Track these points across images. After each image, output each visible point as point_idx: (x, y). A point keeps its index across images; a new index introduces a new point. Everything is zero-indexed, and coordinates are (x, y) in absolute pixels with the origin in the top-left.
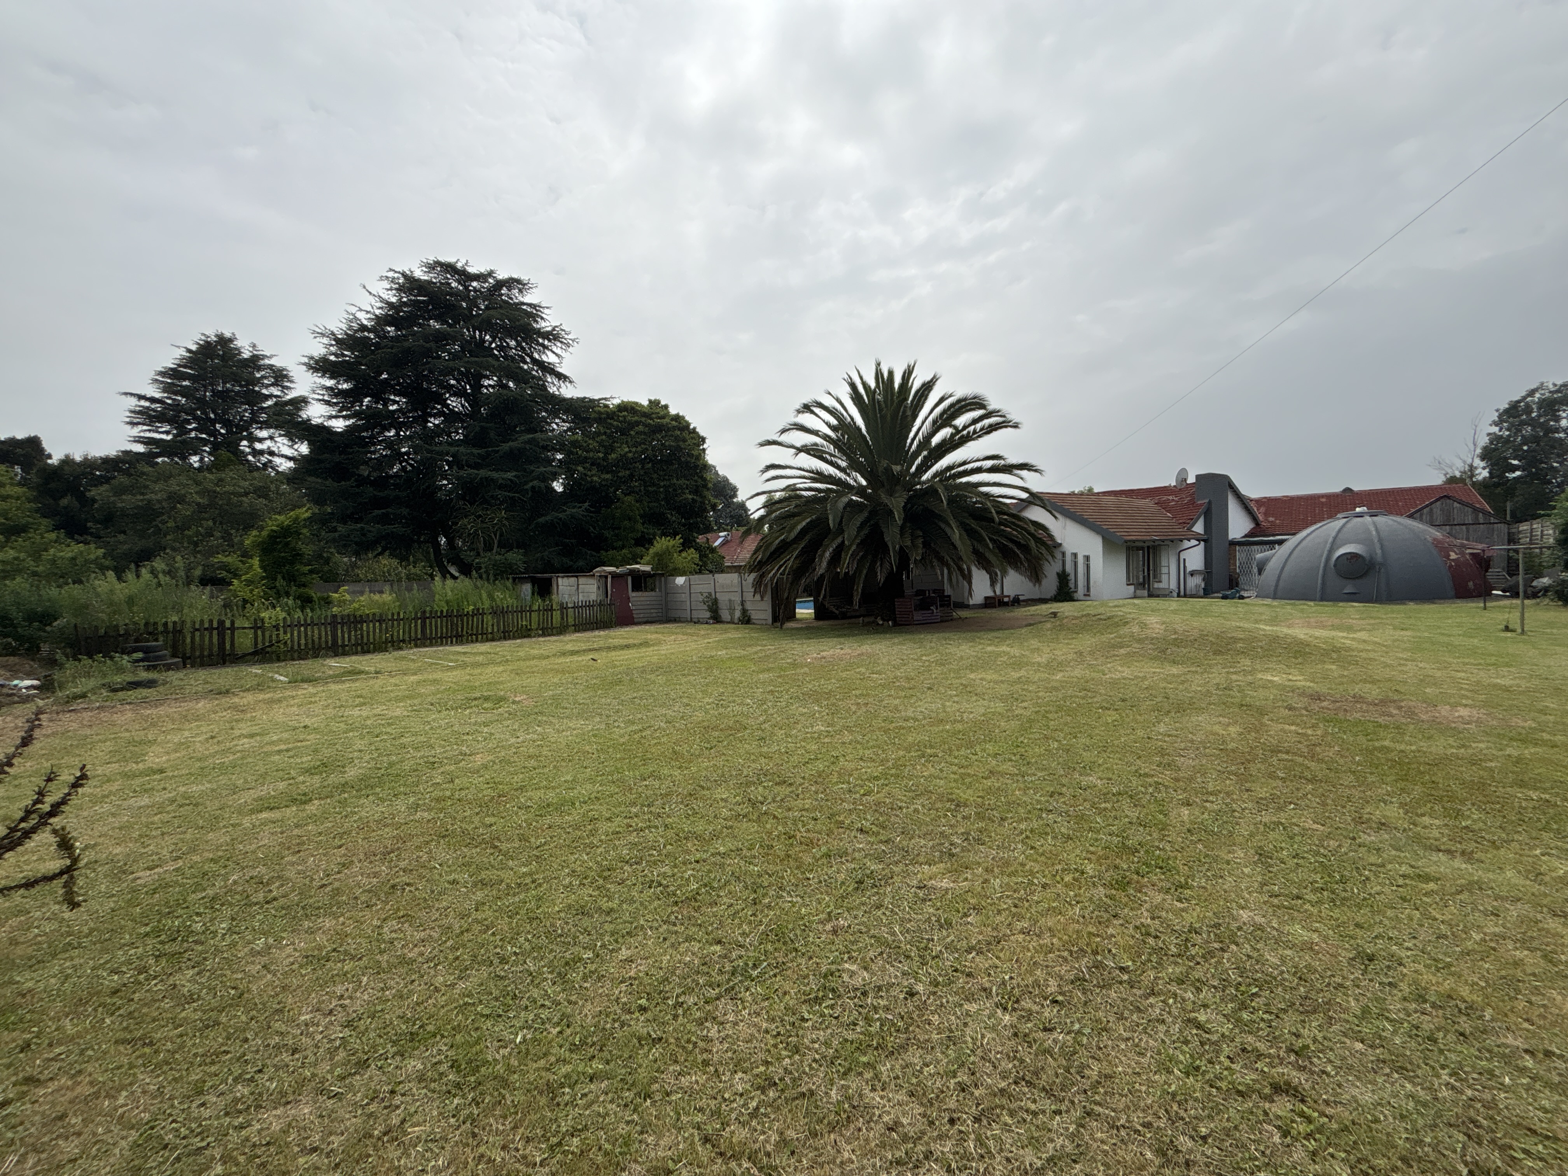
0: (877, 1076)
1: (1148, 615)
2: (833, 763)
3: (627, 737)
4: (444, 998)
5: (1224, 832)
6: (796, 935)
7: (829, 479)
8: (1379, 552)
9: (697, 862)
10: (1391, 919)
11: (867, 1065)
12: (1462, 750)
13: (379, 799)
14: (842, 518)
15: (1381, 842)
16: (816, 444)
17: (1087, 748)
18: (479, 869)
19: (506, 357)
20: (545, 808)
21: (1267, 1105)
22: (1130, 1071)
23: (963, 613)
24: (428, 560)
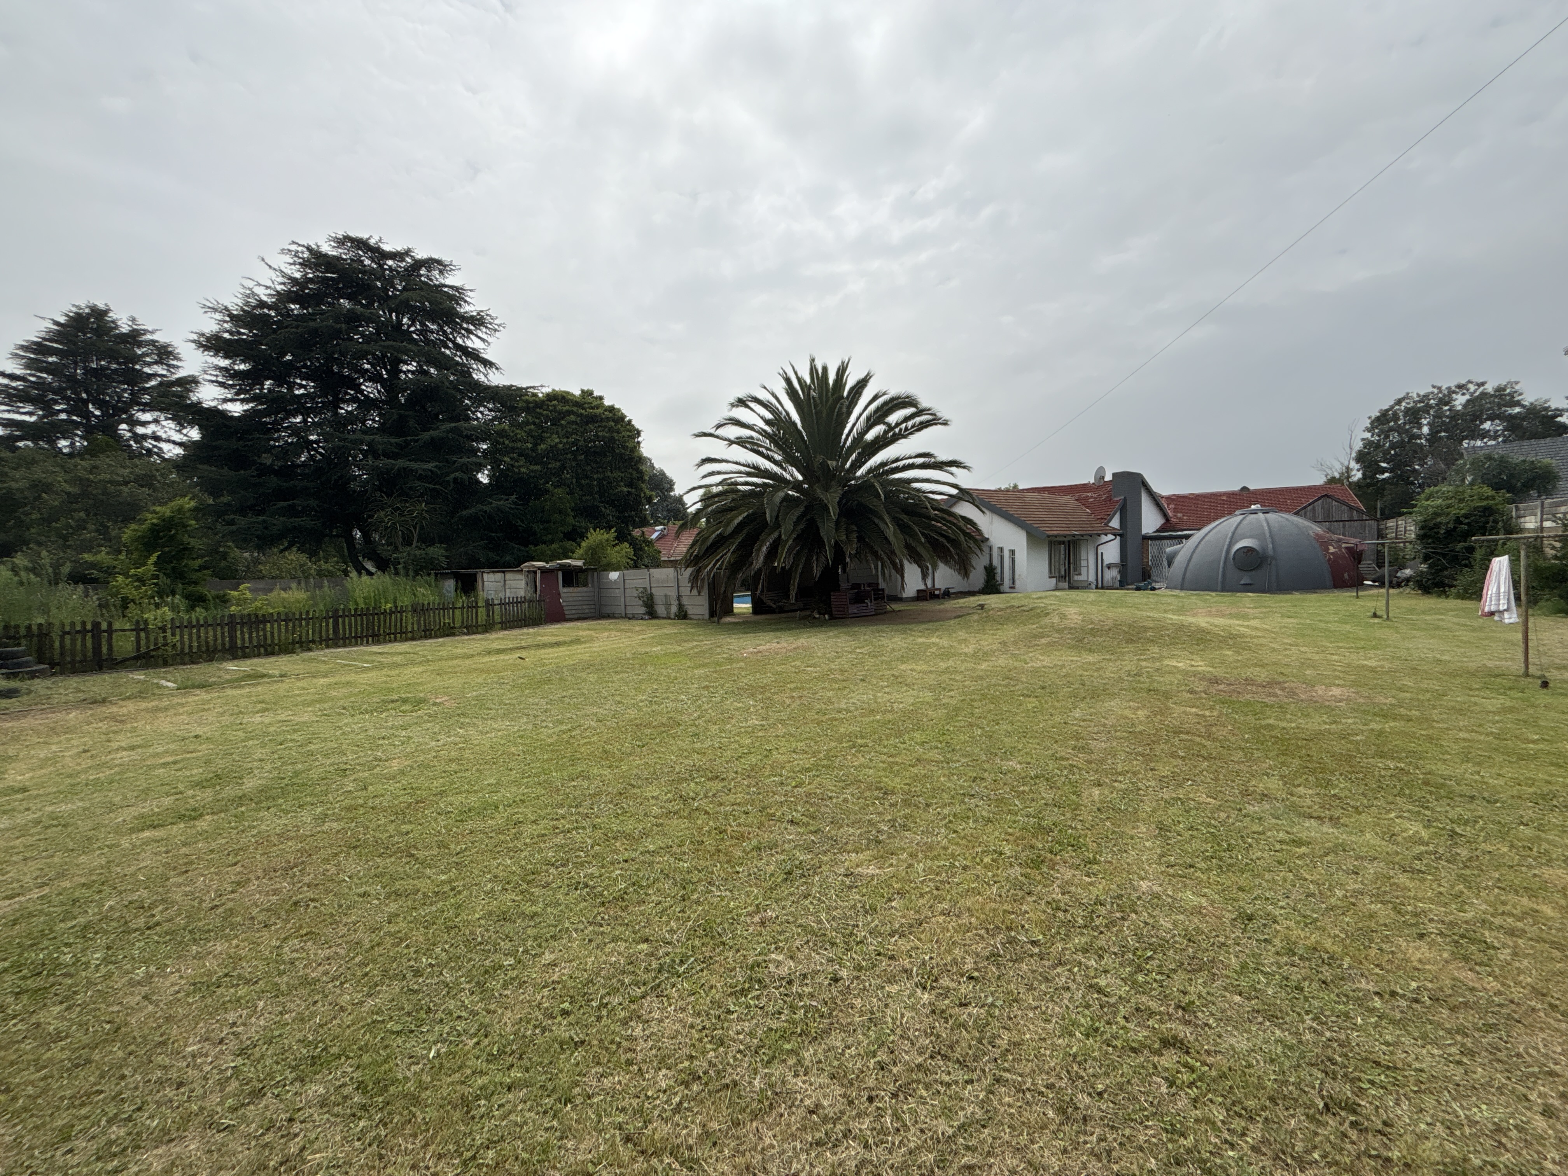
0: (799, 1062)
1: (1067, 606)
2: (767, 756)
3: (555, 737)
4: (350, 1018)
5: (1130, 809)
6: (724, 929)
7: (765, 474)
8: (1270, 546)
9: (626, 861)
10: (1268, 881)
11: (791, 1052)
12: (1334, 726)
13: (282, 811)
14: (779, 511)
15: (1263, 812)
16: (752, 438)
17: (1008, 734)
18: (393, 879)
19: (427, 341)
20: (466, 813)
21: (1156, 1059)
22: (1037, 1037)
23: (896, 606)
24: (342, 556)
